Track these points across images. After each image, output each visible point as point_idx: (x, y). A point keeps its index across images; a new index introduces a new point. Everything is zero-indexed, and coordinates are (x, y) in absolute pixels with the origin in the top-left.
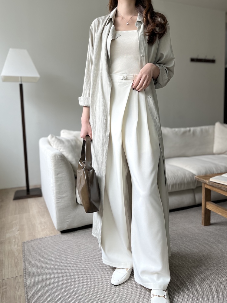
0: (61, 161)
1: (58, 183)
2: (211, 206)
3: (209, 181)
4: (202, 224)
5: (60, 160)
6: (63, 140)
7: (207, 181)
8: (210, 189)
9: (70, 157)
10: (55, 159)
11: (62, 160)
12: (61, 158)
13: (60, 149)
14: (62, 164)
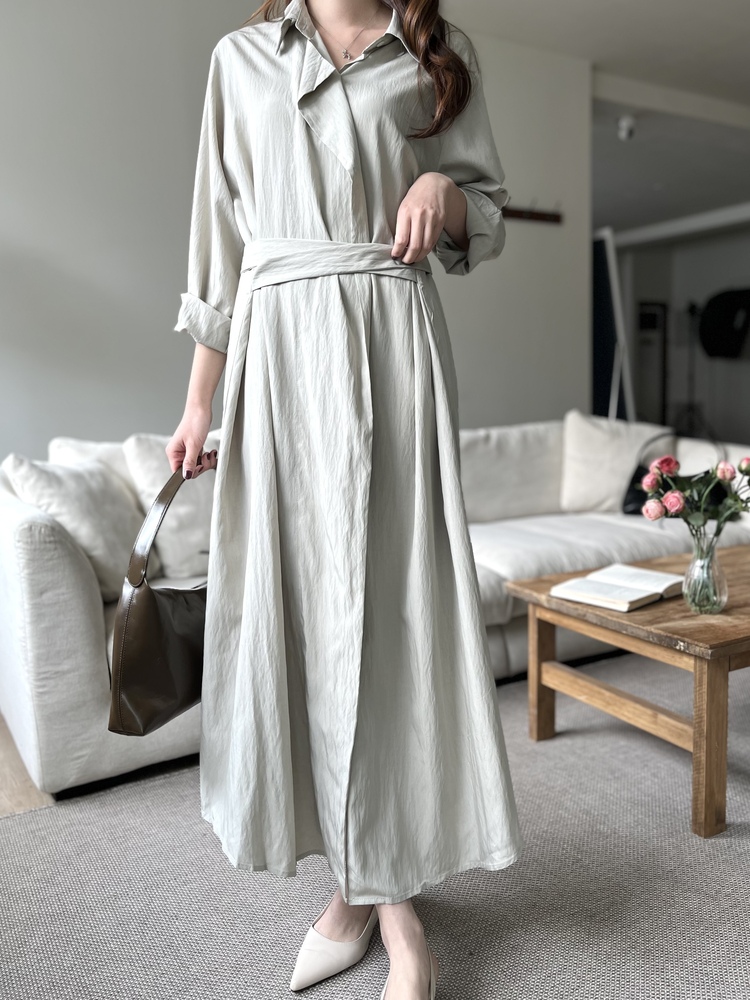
0: (52, 546)
1: (43, 625)
2: (556, 678)
3: (550, 596)
4: (531, 736)
5: (50, 542)
6: (59, 472)
7: (543, 598)
8: (551, 621)
9: (83, 530)
10: (29, 540)
11: (55, 542)
12: (53, 536)
13: (49, 505)
14: (56, 556)
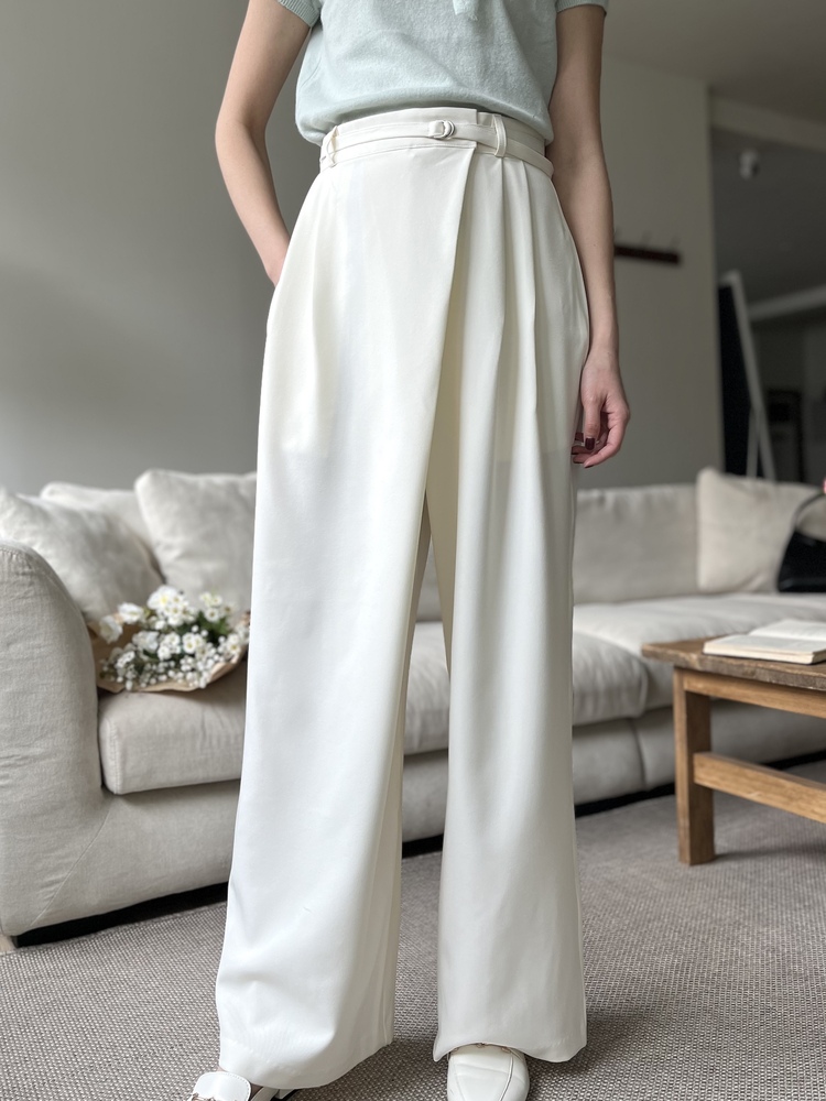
0: (27, 580)
3: (703, 654)
4: (681, 859)
5: (24, 574)
7: (693, 657)
8: (705, 692)
9: (75, 578)
11: (31, 574)
12: (30, 567)
14: (32, 593)
